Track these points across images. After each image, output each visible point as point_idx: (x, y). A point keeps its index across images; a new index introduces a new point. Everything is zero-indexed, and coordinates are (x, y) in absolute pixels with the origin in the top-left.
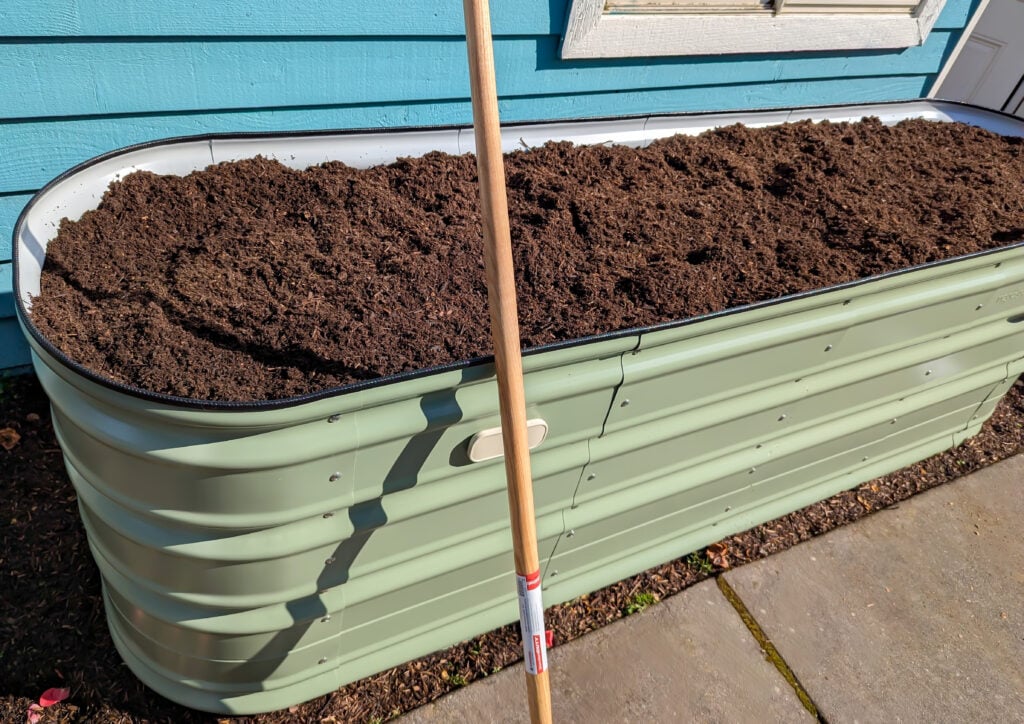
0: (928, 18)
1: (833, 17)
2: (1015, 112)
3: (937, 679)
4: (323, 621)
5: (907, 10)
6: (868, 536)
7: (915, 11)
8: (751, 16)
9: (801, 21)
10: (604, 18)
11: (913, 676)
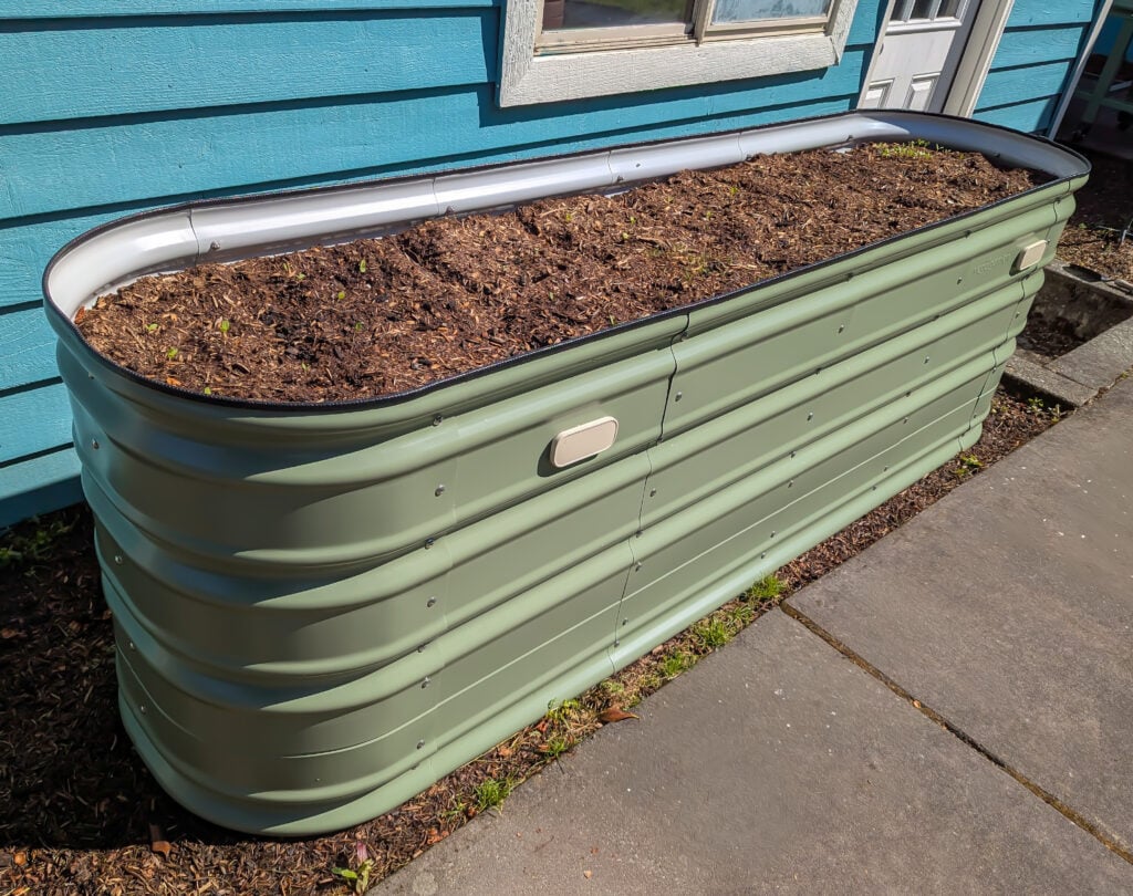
0: (841, 34)
1: (752, 43)
2: (942, 111)
3: (1010, 646)
4: (423, 687)
5: (822, 29)
6: (909, 541)
7: (827, 29)
8: (675, 48)
9: (724, 48)
10: (536, 60)
11: (987, 648)
